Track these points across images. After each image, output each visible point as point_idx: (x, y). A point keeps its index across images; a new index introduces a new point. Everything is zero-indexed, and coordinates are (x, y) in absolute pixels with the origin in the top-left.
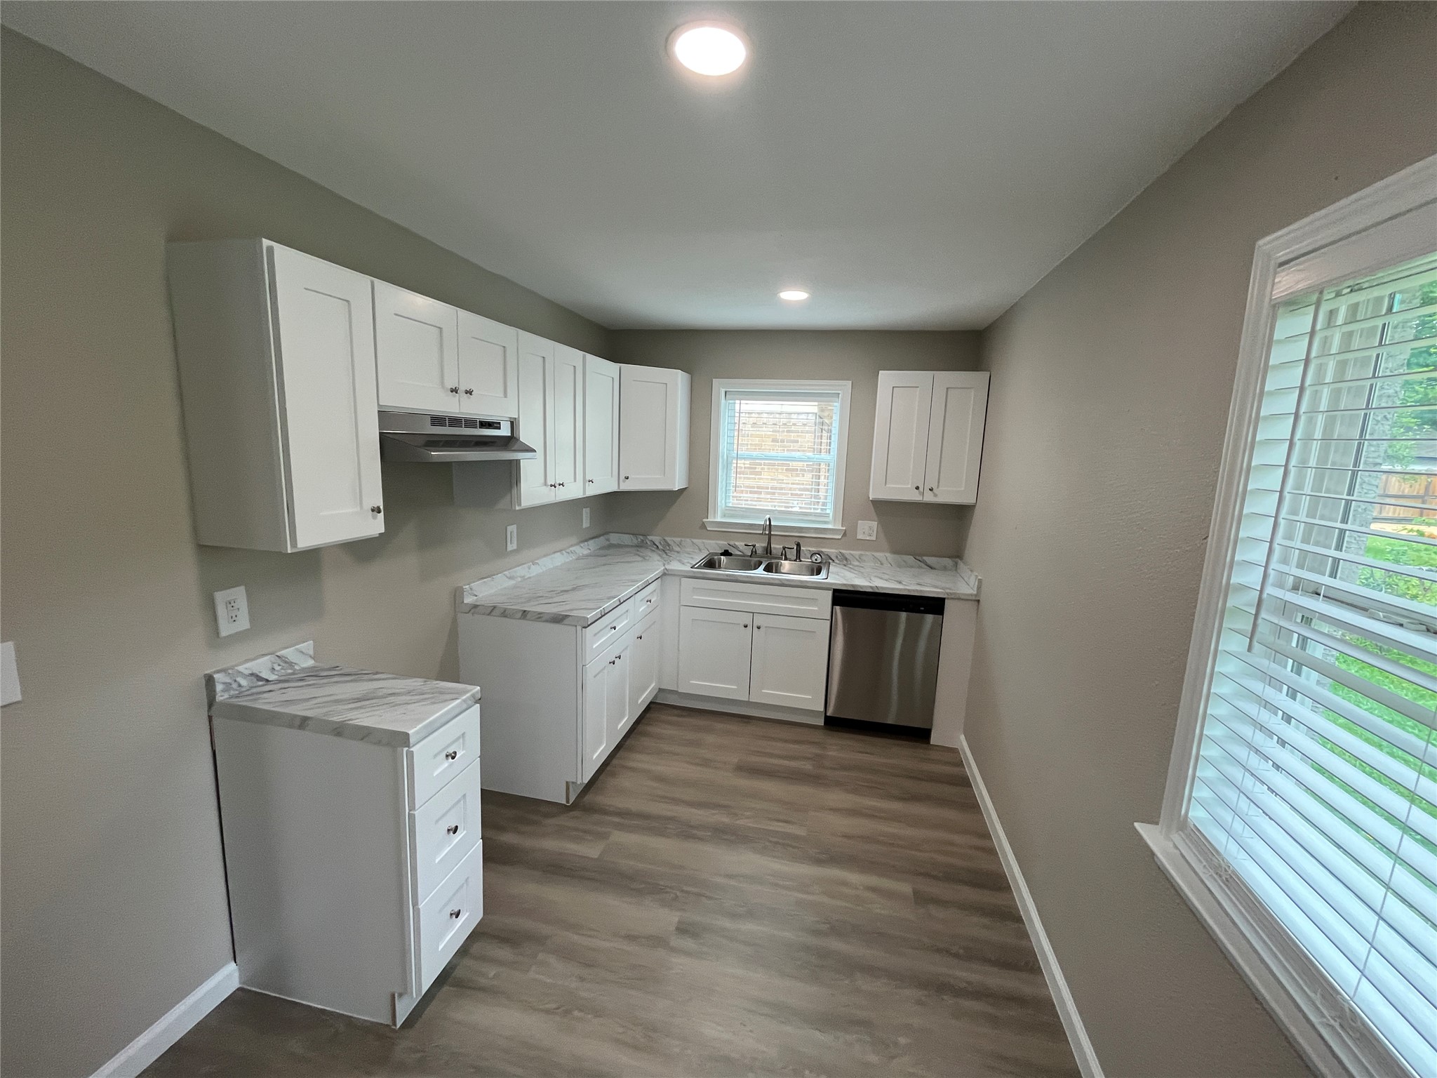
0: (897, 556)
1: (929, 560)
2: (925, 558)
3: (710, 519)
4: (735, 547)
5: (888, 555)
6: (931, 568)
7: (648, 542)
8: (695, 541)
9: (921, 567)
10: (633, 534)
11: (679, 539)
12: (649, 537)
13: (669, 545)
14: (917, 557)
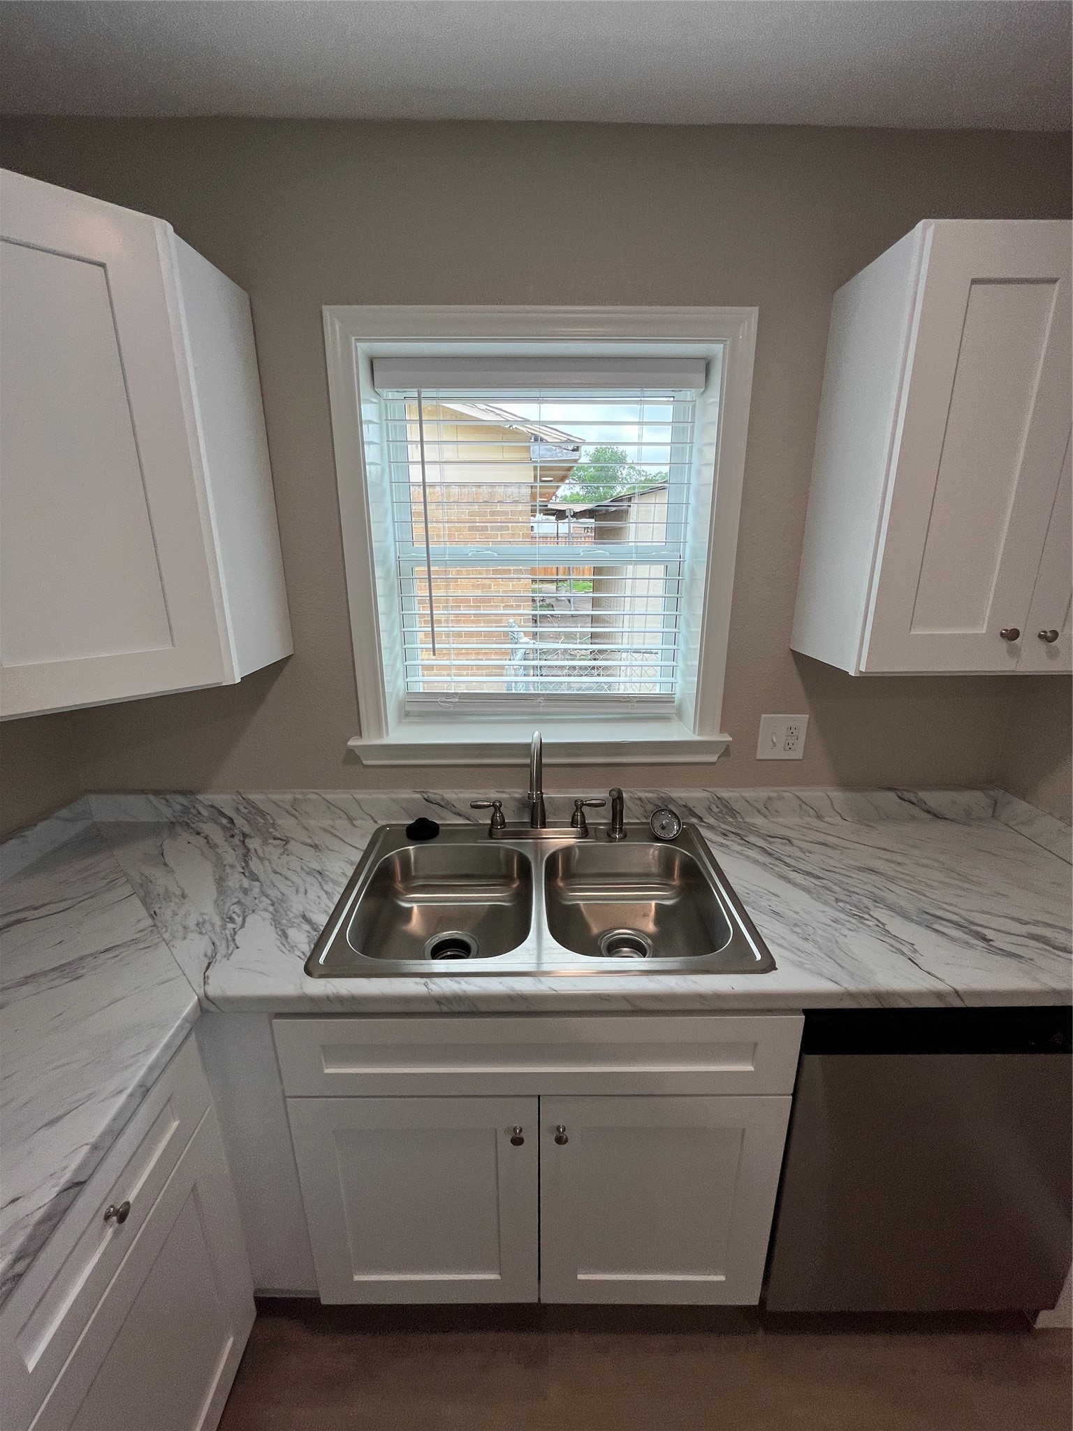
0: (849, 795)
1: (934, 799)
2: (922, 794)
3: (369, 740)
4: (446, 805)
5: (836, 794)
6: (936, 816)
7: (203, 811)
8: (330, 796)
9: (912, 818)
10: (157, 792)
11: (289, 797)
12: (206, 798)
13: (262, 813)
14: (907, 795)
